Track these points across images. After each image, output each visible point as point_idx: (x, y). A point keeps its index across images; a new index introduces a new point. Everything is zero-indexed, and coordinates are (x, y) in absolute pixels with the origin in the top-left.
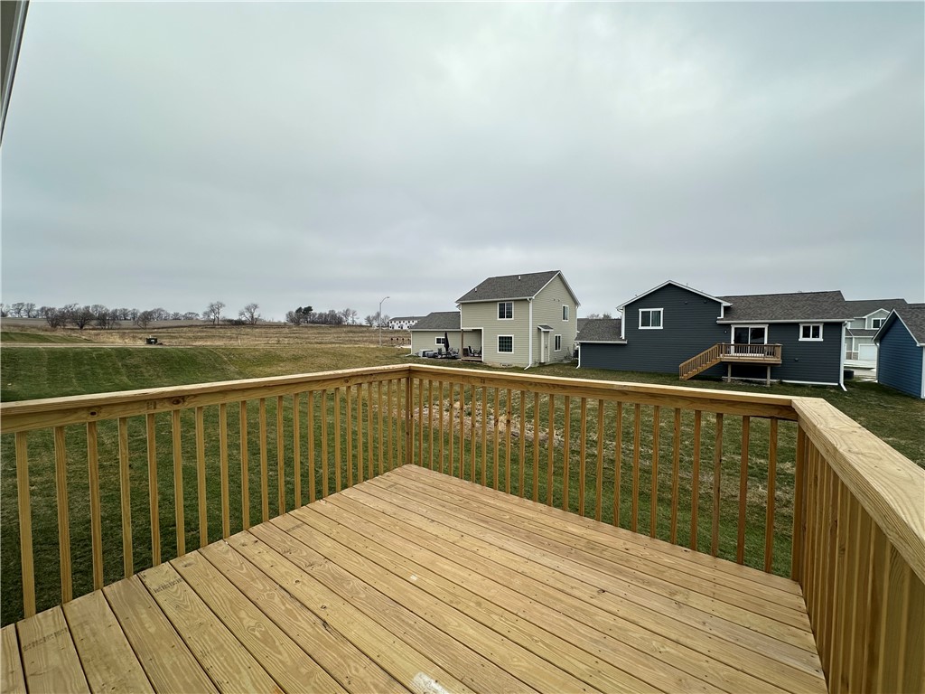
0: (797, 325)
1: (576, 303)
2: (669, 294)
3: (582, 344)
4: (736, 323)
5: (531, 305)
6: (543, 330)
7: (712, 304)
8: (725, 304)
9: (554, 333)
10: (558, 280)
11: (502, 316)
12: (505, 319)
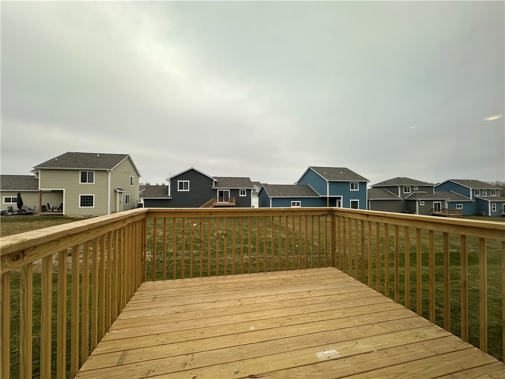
0: (239, 190)
1: (139, 175)
2: (192, 174)
3: (145, 200)
4: (219, 189)
5: (109, 174)
6: (118, 191)
7: (210, 180)
8: (215, 180)
9: (125, 193)
10: (128, 161)
11: (83, 180)
12: (87, 183)
